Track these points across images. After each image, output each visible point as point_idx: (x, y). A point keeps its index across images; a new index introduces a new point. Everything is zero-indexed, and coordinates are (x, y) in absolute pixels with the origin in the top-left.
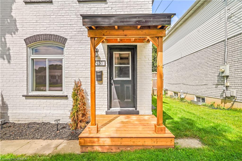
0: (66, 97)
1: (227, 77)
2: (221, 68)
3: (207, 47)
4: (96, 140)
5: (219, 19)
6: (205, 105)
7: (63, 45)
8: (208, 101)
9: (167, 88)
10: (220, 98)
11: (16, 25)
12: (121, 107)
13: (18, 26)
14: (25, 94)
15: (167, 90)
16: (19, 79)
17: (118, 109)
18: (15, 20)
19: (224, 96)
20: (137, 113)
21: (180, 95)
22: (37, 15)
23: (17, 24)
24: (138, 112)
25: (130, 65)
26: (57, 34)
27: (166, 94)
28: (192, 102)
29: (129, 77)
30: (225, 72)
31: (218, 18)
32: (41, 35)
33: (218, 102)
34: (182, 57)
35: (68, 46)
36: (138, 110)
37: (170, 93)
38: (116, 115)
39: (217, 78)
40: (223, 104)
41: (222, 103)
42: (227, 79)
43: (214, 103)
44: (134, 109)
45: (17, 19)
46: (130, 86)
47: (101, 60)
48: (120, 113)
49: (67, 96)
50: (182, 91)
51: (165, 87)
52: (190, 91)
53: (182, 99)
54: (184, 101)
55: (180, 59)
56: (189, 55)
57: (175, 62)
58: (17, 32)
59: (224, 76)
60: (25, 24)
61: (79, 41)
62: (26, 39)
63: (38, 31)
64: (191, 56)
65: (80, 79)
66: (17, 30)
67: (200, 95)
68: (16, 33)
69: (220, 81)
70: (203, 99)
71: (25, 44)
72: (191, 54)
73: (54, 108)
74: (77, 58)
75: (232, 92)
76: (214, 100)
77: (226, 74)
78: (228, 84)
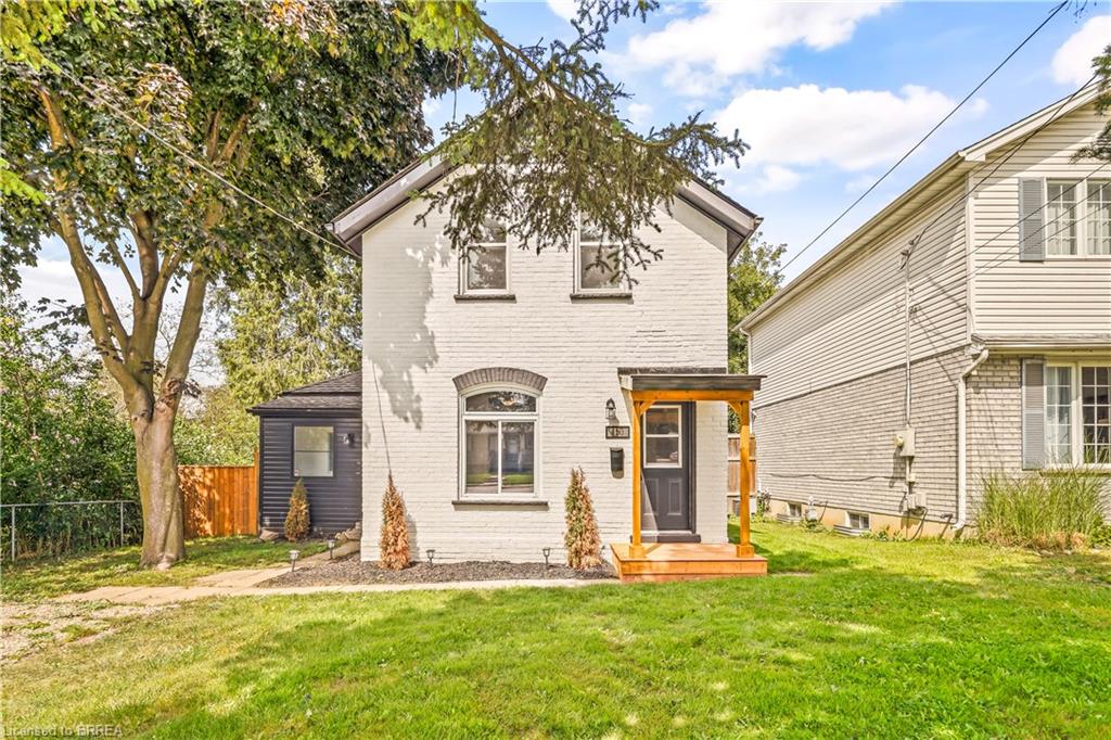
0: (544, 506)
1: (911, 458)
2: (899, 434)
3: (873, 375)
4: (646, 564)
5: (895, 307)
6: (867, 537)
7: (538, 392)
8: (876, 523)
9: (768, 490)
10: (898, 514)
11: (434, 347)
12: (659, 529)
13: (438, 350)
14: (455, 499)
15: (767, 497)
16: (440, 465)
17: (655, 533)
18: (433, 337)
19: (905, 509)
20: (697, 540)
21: (807, 512)
22: (482, 325)
23: (436, 345)
24: (699, 536)
25: (679, 435)
26: (526, 369)
27: (763, 510)
28: (838, 531)
29: (677, 461)
30: (906, 445)
31: (891, 303)
32: (490, 369)
33: (896, 523)
34: (813, 389)
35: (549, 394)
36: (698, 533)
37: (778, 508)
38: (652, 545)
39: (892, 461)
40: (905, 527)
41: (902, 528)
42: (910, 464)
43: (888, 529)
44: (690, 532)
45: (436, 335)
46: (680, 481)
47: (621, 425)
48: (661, 540)
49: (546, 504)
50: (811, 498)
51: (761, 487)
52: (834, 500)
53: (812, 524)
54: (817, 528)
55: (806, 394)
56: (829, 387)
57: (792, 403)
58: (437, 361)
59: (904, 458)
60: (455, 345)
61: (572, 385)
62: (457, 378)
63: (483, 359)
64: (837, 391)
65: (582, 466)
66: (436, 358)
67: (859, 508)
68: (435, 364)
69: (899, 470)
70: (866, 521)
71: (455, 389)
72: (836, 385)
73: (518, 530)
74: (567, 420)
75: (919, 498)
76: (887, 520)
77: (909, 451)
78: (912, 477)
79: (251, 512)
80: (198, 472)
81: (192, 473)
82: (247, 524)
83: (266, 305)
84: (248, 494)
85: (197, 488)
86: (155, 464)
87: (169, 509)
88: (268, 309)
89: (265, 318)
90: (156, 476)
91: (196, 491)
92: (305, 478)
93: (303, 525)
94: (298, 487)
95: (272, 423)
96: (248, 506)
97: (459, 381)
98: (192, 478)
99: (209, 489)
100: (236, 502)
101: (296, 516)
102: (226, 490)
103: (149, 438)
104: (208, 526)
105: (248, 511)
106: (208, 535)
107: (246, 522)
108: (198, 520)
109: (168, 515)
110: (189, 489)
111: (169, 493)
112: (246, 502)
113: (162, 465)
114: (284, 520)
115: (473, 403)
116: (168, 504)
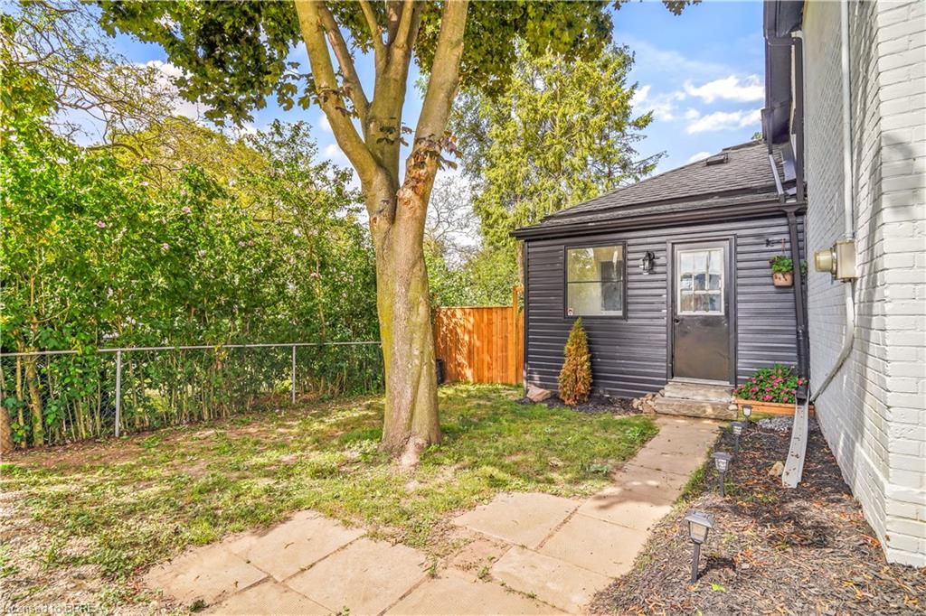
79: (509, 358)
80: (459, 314)
81: (454, 315)
82: (506, 371)
83: (515, 150)
84: (506, 337)
85: (459, 331)
86: (398, 288)
87: (417, 362)
88: (517, 154)
89: (515, 163)
90: (400, 308)
91: (457, 334)
92: (584, 318)
93: (584, 384)
94: (576, 333)
95: (539, 248)
96: (506, 351)
98: (454, 320)
99: (470, 333)
100: (494, 346)
101: (575, 371)
102: (485, 333)
103: (390, 247)
104: (469, 373)
105: (506, 357)
106: (469, 382)
107: (505, 368)
108: (459, 364)
109: (415, 370)
110: (451, 331)
111: (418, 336)
112: (505, 348)
113: (407, 291)
114: (558, 374)
116: (417, 353)
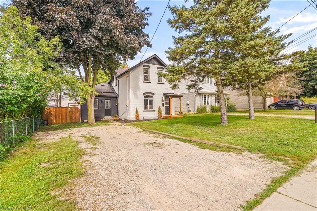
0: (155, 111)
7: (153, 96)
12: (167, 113)
14: (143, 110)
16: (141, 106)
22: (146, 86)
26: (152, 92)
40: (188, 113)
47: (163, 100)
58: (141, 91)
61: (157, 95)
63: (147, 91)
69: (187, 106)
73: (152, 114)
75: (190, 109)
76: (185, 112)
77: (188, 104)
78: (189, 107)
79: (67, 118)
85: (51, 112)
97: (144, 94)
98: (50, 110)
104: (54, 121)
110: (49, 113)
115: (145, 97)
